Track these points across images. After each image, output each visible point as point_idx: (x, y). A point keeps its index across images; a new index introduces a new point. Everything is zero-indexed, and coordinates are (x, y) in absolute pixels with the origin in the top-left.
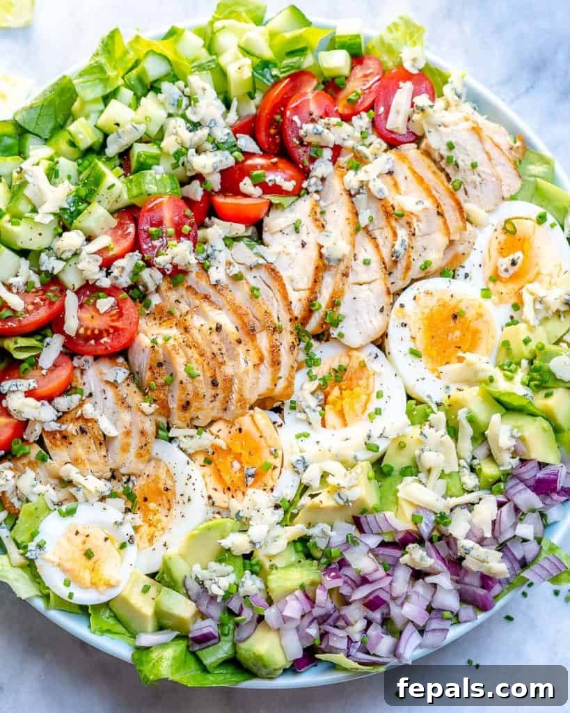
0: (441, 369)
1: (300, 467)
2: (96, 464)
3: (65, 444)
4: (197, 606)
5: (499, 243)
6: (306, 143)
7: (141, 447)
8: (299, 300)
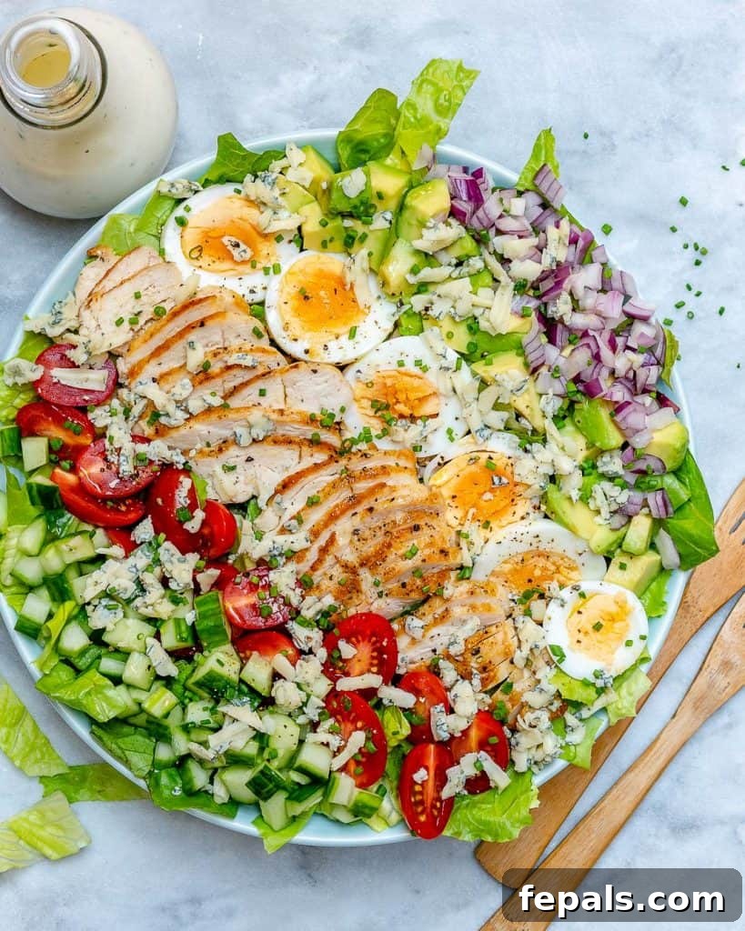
0: (361, 306)
2: (505, 633)
3: (492, 667)
4: (636, 514)
5: (214, 261)
6: (136, 472)
7: (486, 592)
8: (312, 455)
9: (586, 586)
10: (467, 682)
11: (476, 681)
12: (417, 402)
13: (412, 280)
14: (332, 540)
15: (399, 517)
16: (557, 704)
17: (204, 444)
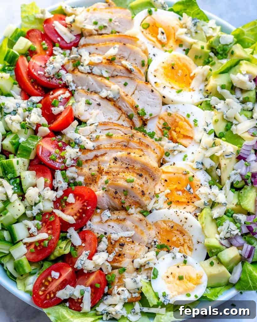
0: (191, 87)
1: (200, 166)
2: (140, 249)
3: (123, 257)
4: (235, 246)
5: (149, 34)
6: (52, 77)
7: (147, 226)
8: (124, 121)
9: (190, 259)
10: (108, 254)
11: (112, 256)
12: (182, 136)
13: (219, 89)
14: (103, 155)
15: (137, 166)
16: (137, 295)
17: (87, 88)
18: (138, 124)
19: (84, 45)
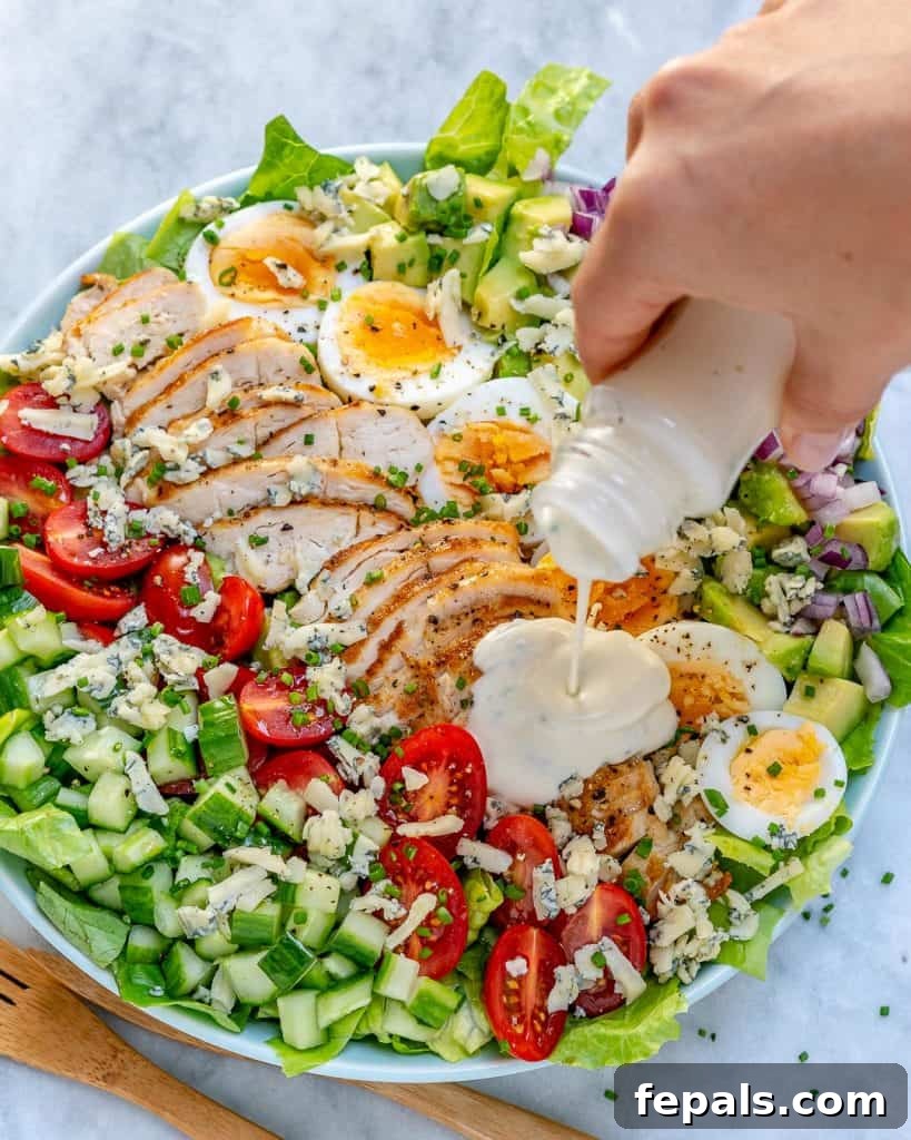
0: (449, 344)
2: (642, 775)
3: (622, 818)
4: (829, 619)
5: (251, 289)
6: (127, 542)
8: (374, 524)
9: (756, 717)
11: (599, 835)
12: (521, 465)
14: (398, 632)
17: (225, 511)
18: (405, 507)
19: (132, 421)
